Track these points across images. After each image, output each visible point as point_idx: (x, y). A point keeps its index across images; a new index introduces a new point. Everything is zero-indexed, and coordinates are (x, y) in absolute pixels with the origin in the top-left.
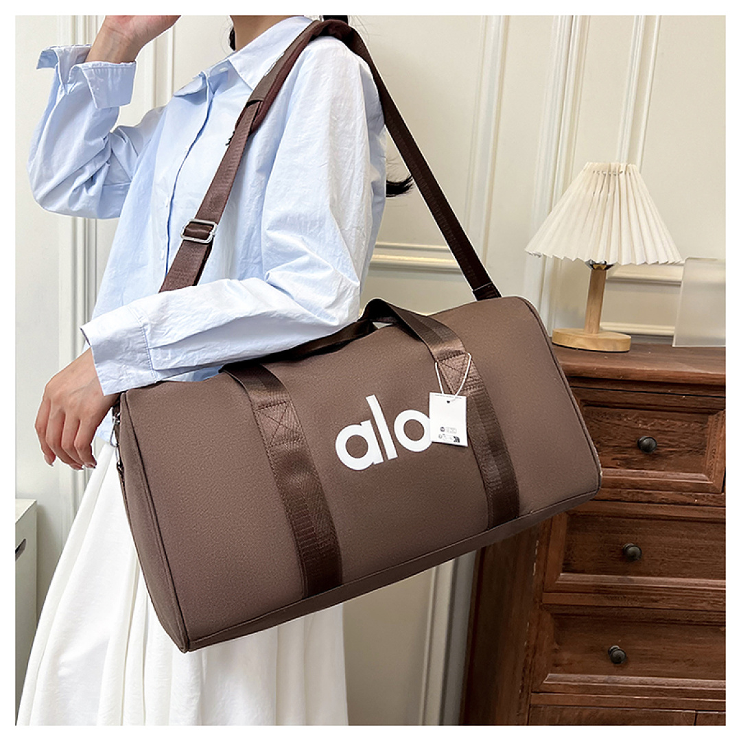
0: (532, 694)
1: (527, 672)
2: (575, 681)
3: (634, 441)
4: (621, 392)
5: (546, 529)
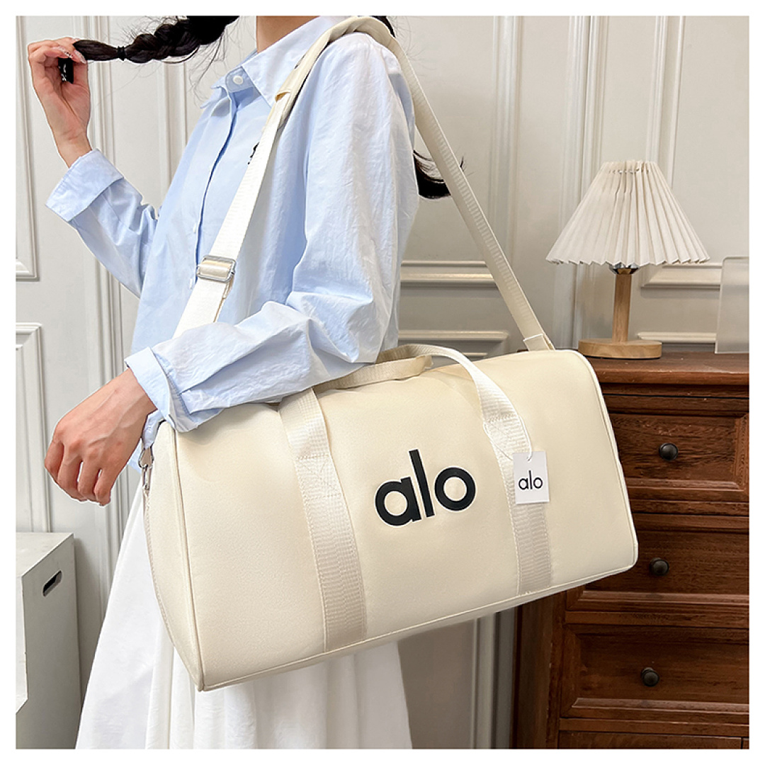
0: (561, 719)
1: (554, 696)
2: (606, 706)
3: (655, 449)
4: (635, 397)
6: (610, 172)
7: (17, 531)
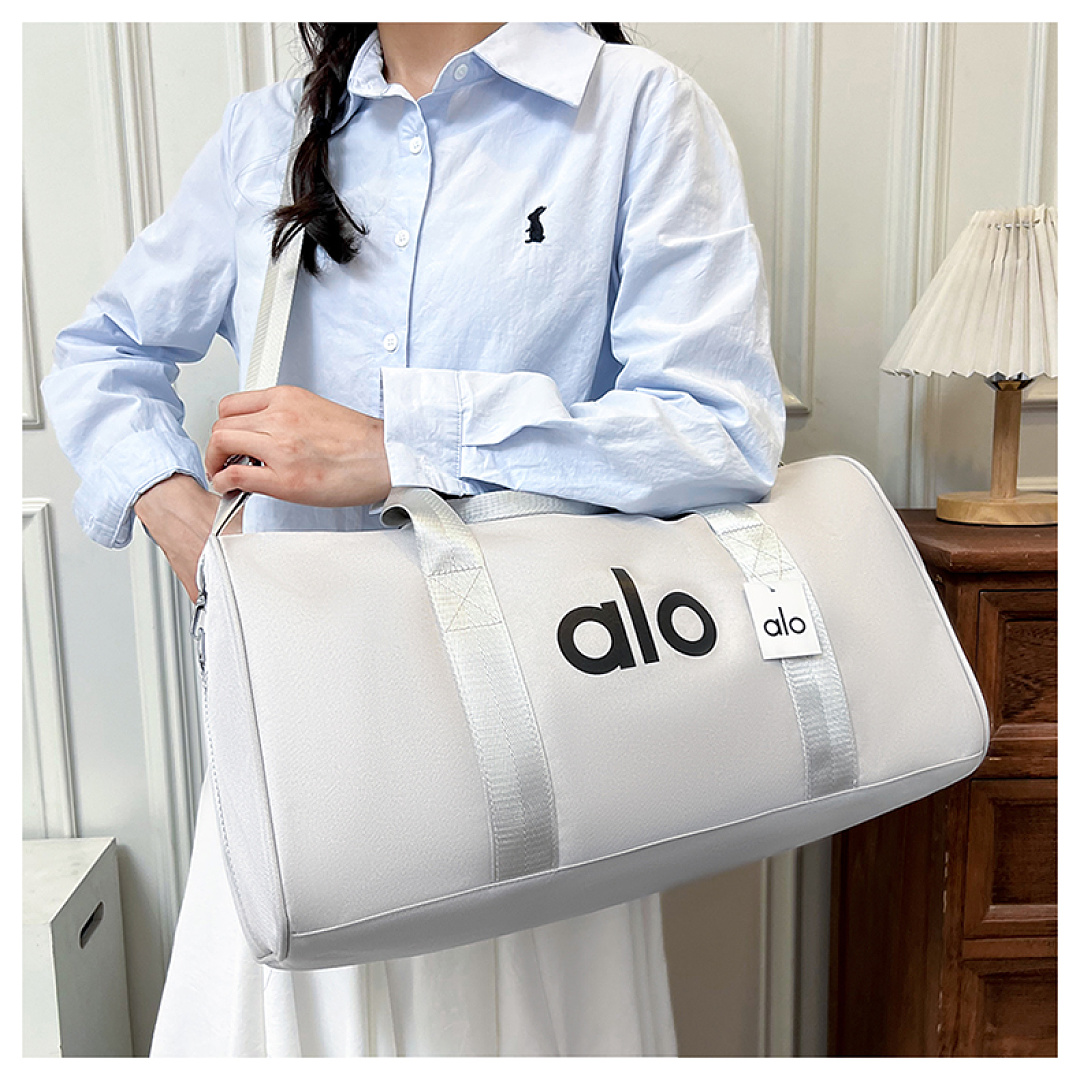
5: (960, 833)
6: (990, 226)
7: (24, 839)
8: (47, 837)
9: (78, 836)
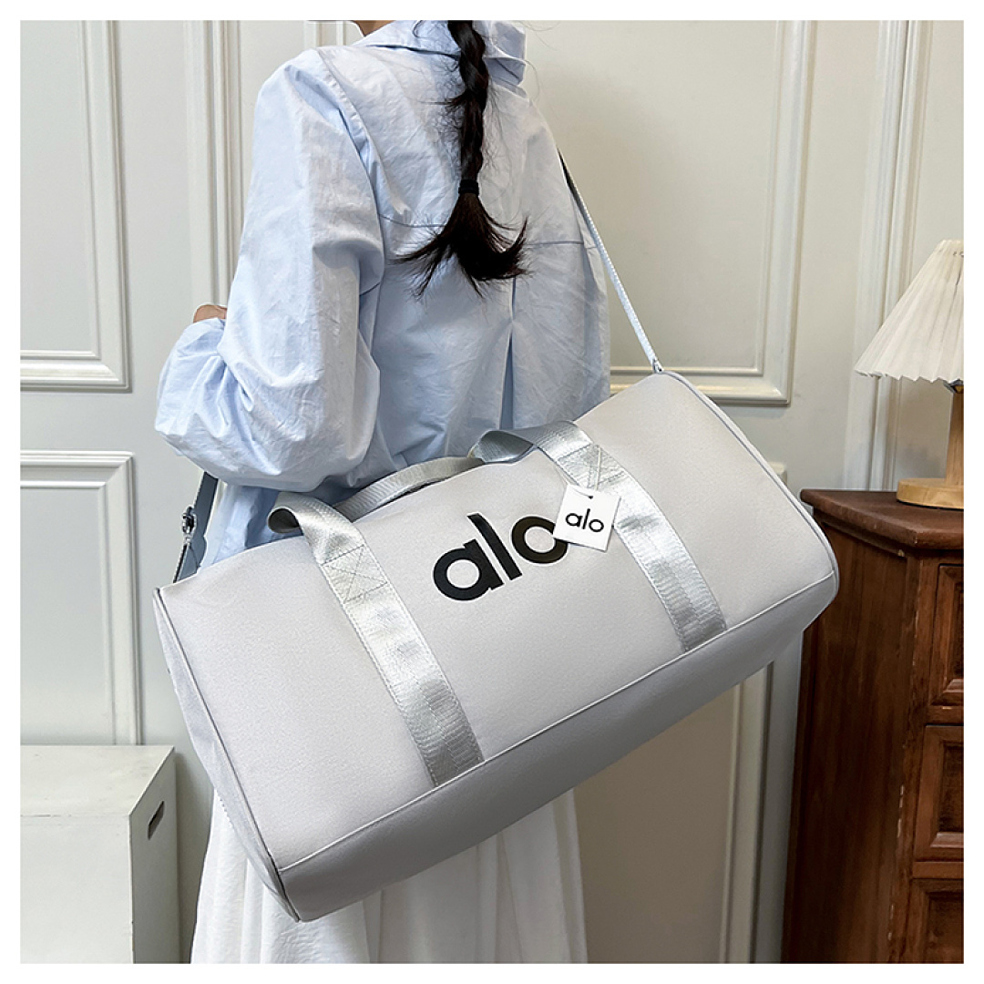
5: (915, 770)
6: (955, 253)
8: (115, 744)
9: (142, 744)
